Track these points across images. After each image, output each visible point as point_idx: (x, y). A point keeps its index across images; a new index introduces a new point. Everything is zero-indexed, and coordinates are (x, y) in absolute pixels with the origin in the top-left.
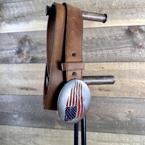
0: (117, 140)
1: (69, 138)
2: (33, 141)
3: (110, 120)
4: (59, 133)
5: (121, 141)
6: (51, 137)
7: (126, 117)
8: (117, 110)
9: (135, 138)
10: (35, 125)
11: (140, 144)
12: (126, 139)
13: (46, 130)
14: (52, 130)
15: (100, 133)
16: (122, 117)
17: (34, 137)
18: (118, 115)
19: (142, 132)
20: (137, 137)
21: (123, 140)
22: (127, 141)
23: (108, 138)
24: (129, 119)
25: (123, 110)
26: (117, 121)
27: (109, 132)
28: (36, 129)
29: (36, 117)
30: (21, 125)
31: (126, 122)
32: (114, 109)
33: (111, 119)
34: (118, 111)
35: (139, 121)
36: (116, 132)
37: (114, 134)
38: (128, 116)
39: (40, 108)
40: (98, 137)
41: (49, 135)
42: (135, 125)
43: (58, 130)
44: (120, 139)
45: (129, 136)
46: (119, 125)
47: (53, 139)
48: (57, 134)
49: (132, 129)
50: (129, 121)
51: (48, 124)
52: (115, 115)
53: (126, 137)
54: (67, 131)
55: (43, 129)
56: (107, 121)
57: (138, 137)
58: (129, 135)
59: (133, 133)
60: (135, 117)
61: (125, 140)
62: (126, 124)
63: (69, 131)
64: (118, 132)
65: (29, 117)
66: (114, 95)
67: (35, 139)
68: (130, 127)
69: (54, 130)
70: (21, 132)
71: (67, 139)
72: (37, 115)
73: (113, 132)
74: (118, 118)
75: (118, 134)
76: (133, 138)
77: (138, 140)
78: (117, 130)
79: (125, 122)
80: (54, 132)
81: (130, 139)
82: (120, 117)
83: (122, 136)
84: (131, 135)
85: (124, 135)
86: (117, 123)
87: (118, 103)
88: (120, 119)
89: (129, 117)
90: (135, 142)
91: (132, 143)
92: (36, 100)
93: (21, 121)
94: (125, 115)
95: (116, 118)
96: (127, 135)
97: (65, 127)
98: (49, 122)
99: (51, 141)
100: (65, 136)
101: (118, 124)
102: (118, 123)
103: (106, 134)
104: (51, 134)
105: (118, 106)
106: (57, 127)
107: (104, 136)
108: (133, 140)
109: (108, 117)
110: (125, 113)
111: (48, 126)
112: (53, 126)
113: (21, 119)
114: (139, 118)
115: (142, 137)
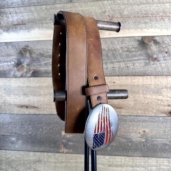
0: (130, 163)
1: (76, 163)
2: (33, 168)
3: (122, 141)
4: (65, 157)
5: (135, 165)
6: (55, 163)
7: (141, 138)
8: (130, 129)
9: (151, 161)
10: (36, 149)
11: (157, 168)
12: (140, 162)
13: (49, 154)
14: (56, 154)
15: (111, 157)
16: (136, 138)
17: (35, 164)
18: (131, 135)
19: (158, 154)
20: (152, 160)
21: (137, 163)
22: (142, 164)
23: (121, 161)
24: (144, 140)
25: (136, 130)
26: (130, 142)
27: (122, 155)
28: (38, 154)
29: (38, 139)
30: (20, 150)
31: (141, 143)
32: (127, 128)
33: (124, 140)
34: (132, 131)
35: (155, 141)
36: (130, 155)
37: (127, 157)
38: (142, 137)
39: (42, 129)
40: (109, 161)
41: (53, 160)
42: (150, 147)
43: (63, 154)
44: (134, 163)
45: (144, 159)
46: (133, 146)
47: (57, 164)
48: (62, 159)
49: (146, 151)
50: (143, 142)
51: (52, 147)
52: (128, 136)
53: (141, 160)
54: (74, 155)
55: (46, 154)
56: (119, 143)
57: (154, 159)
58: (144, 157)
59: (148, 155)
60: (149, 137)
61: (140, 164)
62: (140, 146)
63: (76, 155)
64: (131, 155)
65: (29, 140)
66: (127, 112)
67: (36, 166)
68: (145, 149)
69: (58, 154)
70: (19, 158)
71: (74, 164)
72: (39, 137)
73: (125, 154)
74: (132, 139)
75: (132, 158)
76: (149, 161)
77: (154, 164)
78: (130, 153)
79: (139, 143)
80: (59, 156)
81: (145, 162)
82: (133, 138)
83: (136, 159)
84: (146, 158)
85: (139, 158)
86: (130, 144)
87: (131, 121)
88: (133, 140)
89: (144, 137)
90: (151, 166)
91: (148, 167)
92: (37, 120)
93: (20, 145)
94: (139, 135)
95: (129, 139)
96: (142, 158)
97: (71, 151)
98: (52, 145)
99: (55, 167)
100: (72, 161)
101: (131, 146)
102: (132, 144)
103: (118, 157)
104: (55, 159)
105: (131, 126)
106: (63, 150)
107: (116, 160)
108: (149, 163)
109: (121, 138)
110: (139, 133)
111: (52, 149)
112: (58, 150)
113: (20, 142)
114: (155, 138)
115: (158, 160)
